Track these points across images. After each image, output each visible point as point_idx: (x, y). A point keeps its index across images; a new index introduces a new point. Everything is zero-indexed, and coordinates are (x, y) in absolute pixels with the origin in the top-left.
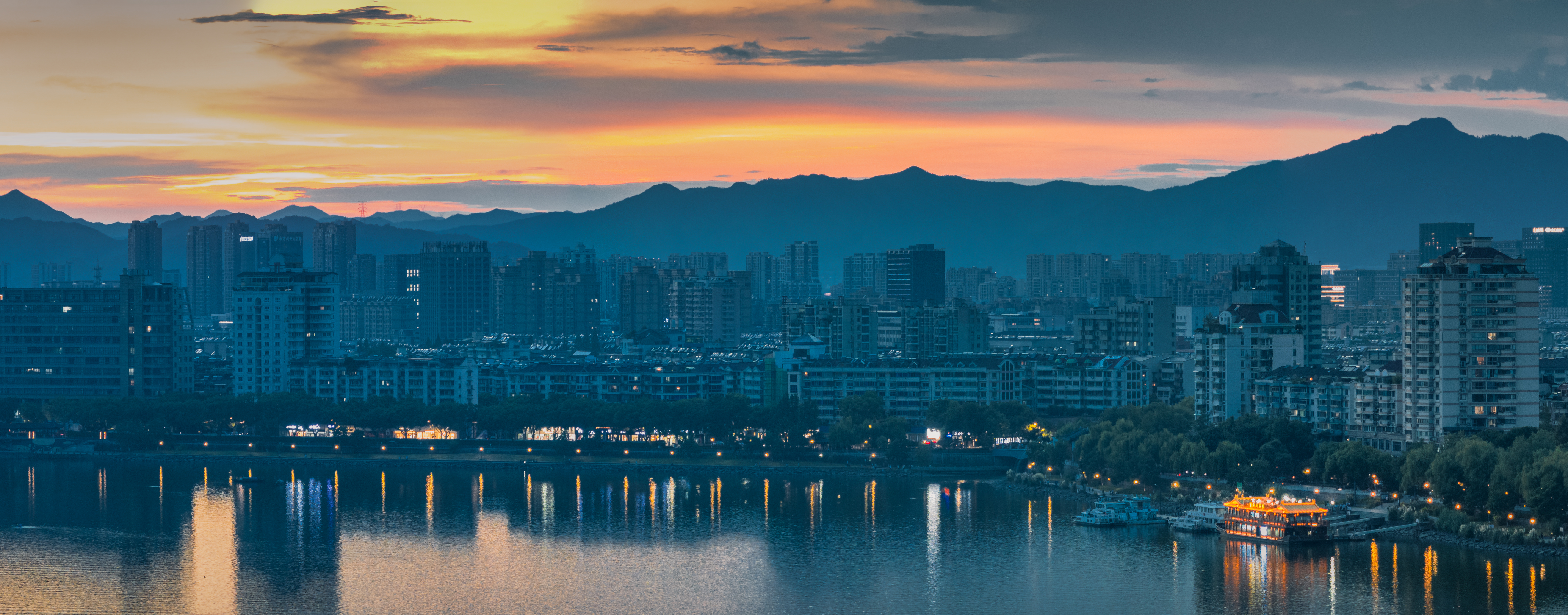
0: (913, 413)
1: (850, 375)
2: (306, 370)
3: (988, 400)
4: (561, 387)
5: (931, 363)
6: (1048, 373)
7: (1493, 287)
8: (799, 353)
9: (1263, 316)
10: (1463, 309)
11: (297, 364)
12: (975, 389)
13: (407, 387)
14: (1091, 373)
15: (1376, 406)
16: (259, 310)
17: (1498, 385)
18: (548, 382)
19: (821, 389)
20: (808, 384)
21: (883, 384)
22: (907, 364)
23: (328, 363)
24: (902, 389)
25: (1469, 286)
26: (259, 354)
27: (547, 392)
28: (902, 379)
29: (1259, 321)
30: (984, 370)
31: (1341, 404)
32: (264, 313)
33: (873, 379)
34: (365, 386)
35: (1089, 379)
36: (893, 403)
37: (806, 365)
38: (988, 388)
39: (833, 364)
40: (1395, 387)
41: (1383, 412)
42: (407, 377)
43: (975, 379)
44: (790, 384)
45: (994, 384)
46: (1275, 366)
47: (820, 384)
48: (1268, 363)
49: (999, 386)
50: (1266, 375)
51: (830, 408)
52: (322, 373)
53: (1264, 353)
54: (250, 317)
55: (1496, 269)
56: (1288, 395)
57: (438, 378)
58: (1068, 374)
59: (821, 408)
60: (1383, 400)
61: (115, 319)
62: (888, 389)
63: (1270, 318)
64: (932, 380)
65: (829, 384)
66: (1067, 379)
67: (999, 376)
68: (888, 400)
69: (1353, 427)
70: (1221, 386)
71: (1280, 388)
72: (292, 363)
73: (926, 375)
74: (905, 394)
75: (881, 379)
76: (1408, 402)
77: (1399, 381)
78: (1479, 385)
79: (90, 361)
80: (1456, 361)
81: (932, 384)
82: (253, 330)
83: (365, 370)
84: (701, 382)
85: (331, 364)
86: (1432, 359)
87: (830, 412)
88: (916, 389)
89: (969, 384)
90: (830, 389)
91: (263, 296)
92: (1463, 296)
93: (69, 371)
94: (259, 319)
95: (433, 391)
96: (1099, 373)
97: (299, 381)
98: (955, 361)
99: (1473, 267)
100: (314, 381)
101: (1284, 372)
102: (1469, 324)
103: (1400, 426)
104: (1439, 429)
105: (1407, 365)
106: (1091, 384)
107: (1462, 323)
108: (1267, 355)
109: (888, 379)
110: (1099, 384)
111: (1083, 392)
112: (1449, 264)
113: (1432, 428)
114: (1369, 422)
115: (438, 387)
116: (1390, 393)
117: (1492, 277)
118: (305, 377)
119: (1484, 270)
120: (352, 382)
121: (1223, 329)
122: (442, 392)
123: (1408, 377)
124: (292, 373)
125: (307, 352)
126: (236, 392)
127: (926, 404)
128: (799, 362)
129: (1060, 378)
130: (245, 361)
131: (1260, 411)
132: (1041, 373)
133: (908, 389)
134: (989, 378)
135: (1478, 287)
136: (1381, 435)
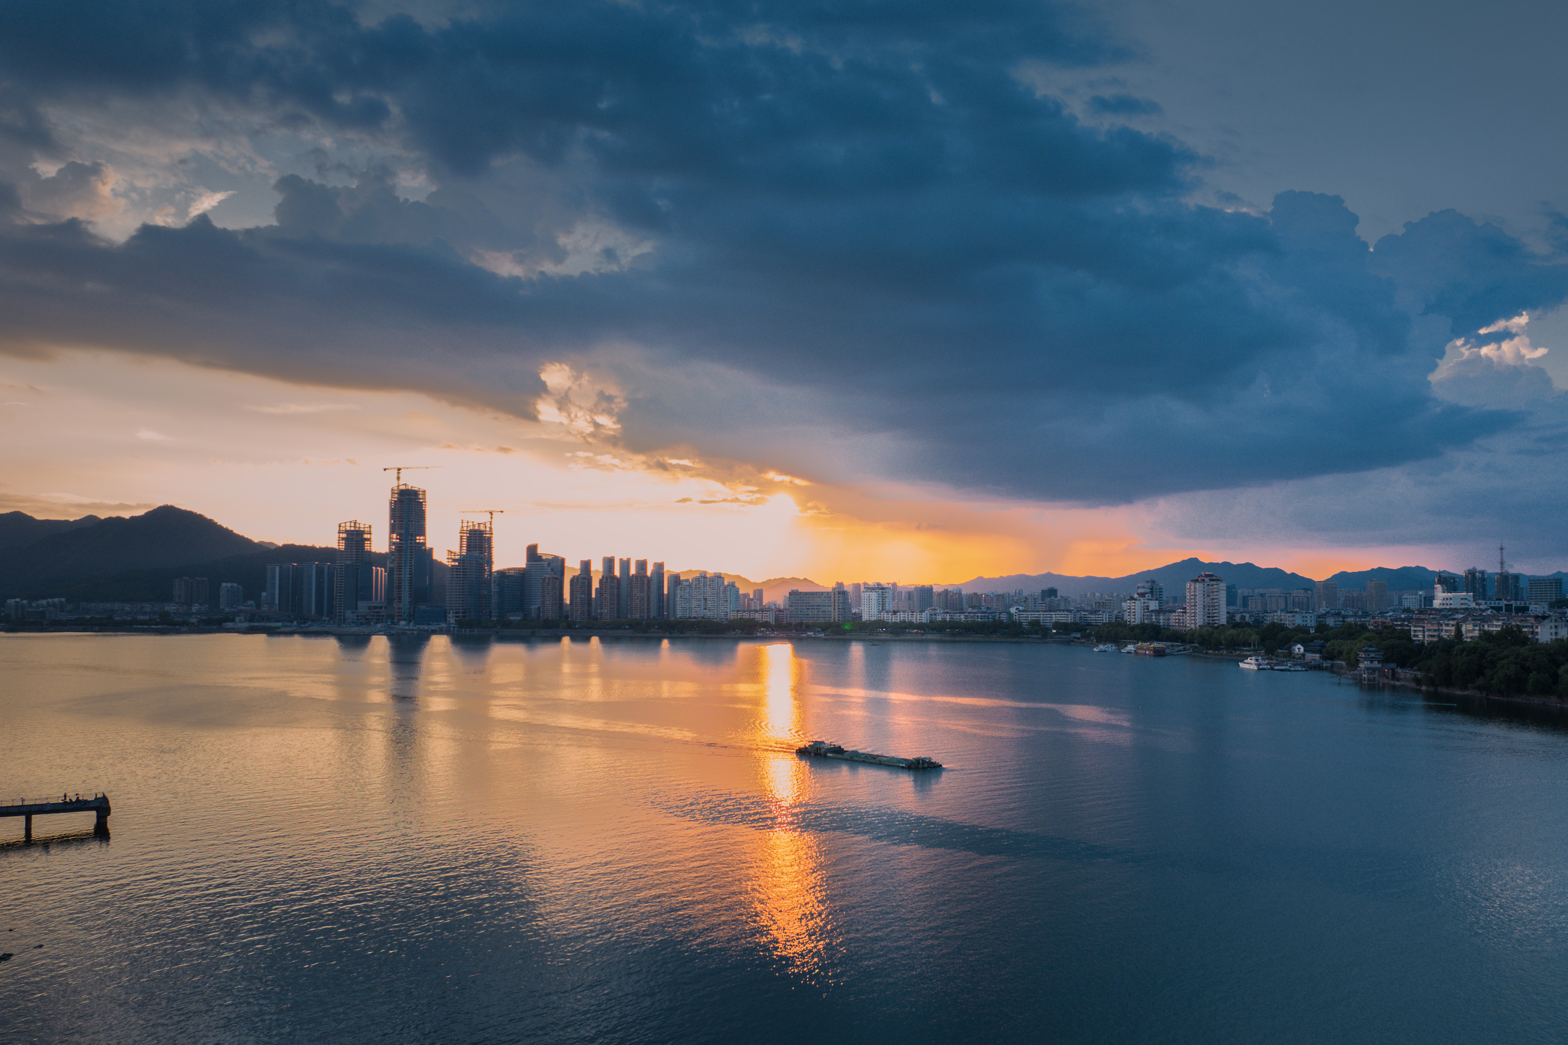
0: (1048, 626)
2: (882, 613)
3: (1069, 621)
4: (952, 617)
5: (1054, 611)
6: (1086, 615)
7: (1212, 585)
8: (1017, 609)
9: (1146, 595)
10: (1204, 591)
11: (880, 612)
12: (1066, 619)
13: (910, 618)
15: (1179, 620)
17: (1214, 613)
18: (948, 617)
19: (1023, 619)
20: (1020, 618)
21: (1040, 617)
22: (1047, 612)
23: (888, 612)
25: (1206, 585)
26: (869, 609)
27: (948, 620)
29: (1145, 597)
31: (1169, 619)
32: (871, 598)
34: (898, 618)
36: (1043, 623)
37: (1019, 612)
38: (1069, 618)
39: (1027, 611)
40: (1184, 614)
41: (1181, 621)
42: (910, 616)
43: (1066, 616)
44: (1015, 617)
46: (1150, 610)
47: (1023, 617)
48: (1148, 609)
49: (1072, 618)
50: (1147, 612)
51: (1026, 625)
52: (886, 614)
53: (1147, 606)
54: (867, 599)
55: (1213, 580)
56: (1154, 617)
57: (918, 616)
58: (1092, 614)
59: (1023, 625)
60: (1181, 618)
61: (830, 600)
62: (1041, 619)
63: (1148, 596)
64: (1054, 616)
65: (1026, 617)
66: (1091, 616)
67: (1072, 615)
68: (1042, 621)
69: (1173, 626)
70: (1134, 615)
71: (1151, 616)
72: (878, 612)
73: (1052, 614)
74: (1046, 620)
76: (1188, 618)
77: (1185, 612)
78: (1209, 613)
79: (823, 611)
80: (1202, 606)
82: (868, 603)
83: (898, 614)
84: (990, 617)
86: (1195, 606)
88: (1049, 619)
89: (1064, 617)
90: (1026, 619)
91: (870, 593)
92: (1204, 588)
93: (817, 614)
96: (1100, 615)
97: (880, 617)
99: (1207, 579)
100: (884, 617)
101: (1152, 611)
102: (1206, 595)
103: (1186, 625)
104: (1197, 626)
105: (1188, 608)
106: (1098, 618)
107: (1204, 596)
108: (1148, 606)
109: (1042, 616)
110: (1100, 617)
111: (1096, 620)
112: (1199, 579)
113: (1195, 625)
114: (1177, 624)
115: (918, 618)
116: (1183, 616)
117: (1212, 582)
118: (882, 615)
119: (1211, 580)
120: (894, 617)
121: (1135, 599)
122: (919, 620)
123: (1188, 611)
124: (878, 615)
125: (883, 609)
126: (863, 620)
127: (1052, 623)
128: (1017, 611)
129: (1089, 616)
130: (866, 611)
131: (1146, 622)
132: (1084, 615)
133: (1047, 618)
134: (1070, 616)
135: (1208, 585)
136: (1181, 628)
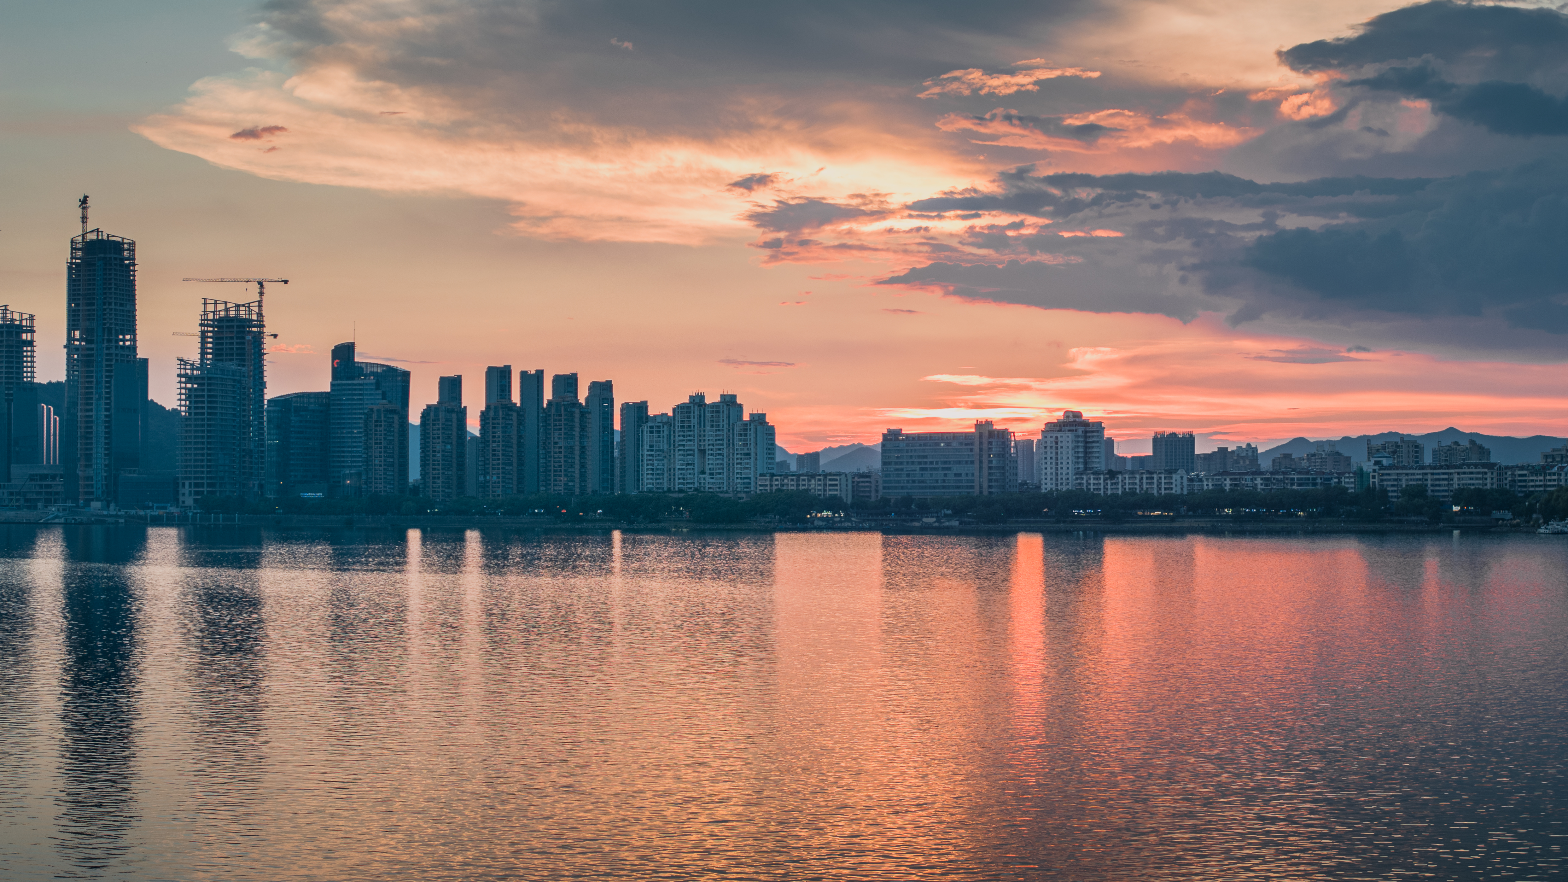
0: (1444, 496)
1: (1407, 474)
2: (1085, 477)
3: (1489, 487)
4: (1236, 485)
5: (1455, 467)
6: (1524, 475)
8: (1376, 463)
11: (1079, 474)
12: (1481, 482)
13: (1145, 486)
14: (1550, 474)
16: (1057, 443)
18: (1228, 482)
19: (1389, 483)
20: (1382, 480)
21: (1426, 480)
23: (1097, 473)
24: (1437, 483)
26: (1057, 469)
27: (1227, 488)
28: (1437, 477)
30: (1486, 470)
32: (1060, 445)
33: (1421, 477)
34: (1120, 486)
35: (1548, 477)
36: (1432, 491)
37: (1380, 469)
38: (1489, 481)
39: (1397, 468)
43: (1480, 476)
44: (1371, 480)
45: (1492, 479)
47: (1389, 480)
49: (1495, 480)
51: (1395, 494)
52: (1094, 479)
54: (1051, 447)
57: (1163, 481)
58: (1536, 475)
59: (1390, 494)
61: (971, 450)
62: (1429, 482)
64: (1456, 476)
65: (1395, 480)
66: (1535, 478)
67: (1495, 476)
68: (1430, 488)
72: (1076, 474)
73: (1451, 474)
74: (1439, 485)
75: (1426, 477)
79: (956, 475)
81: (1456, 480)
82: (1053, 455)
83: (1120, 477)
84: (1319, 481)
85: (1099, 474)
87: (1395, 497)
88: (1446, 482)
89: (1477, 479)
90: (1395, 483)
91: (1059, 435)
93: (944, 481)
94: (1057, 448)
95: (1160, 489)
96: (1554, 474)
97: (1080, 484)
98: (1469, 466)
100: (1090, 484)
106: (1550, 480)
109: (1429, 477)
110: (1554, 480)
111: (1545, 486)
115: (1163, 486)
118: (1084, 482)
120: (1112, 484)
122: (1165, 489)
124: (1077, 479)
125: (1086, 469)
126: (1043, 491)
127: (1452, 491)
128: (1377, 467)
129: (1531, 478)
130: (1049, 474)
132: (1520, 475)
133: (1441, 482)
134: (1489, 475)
